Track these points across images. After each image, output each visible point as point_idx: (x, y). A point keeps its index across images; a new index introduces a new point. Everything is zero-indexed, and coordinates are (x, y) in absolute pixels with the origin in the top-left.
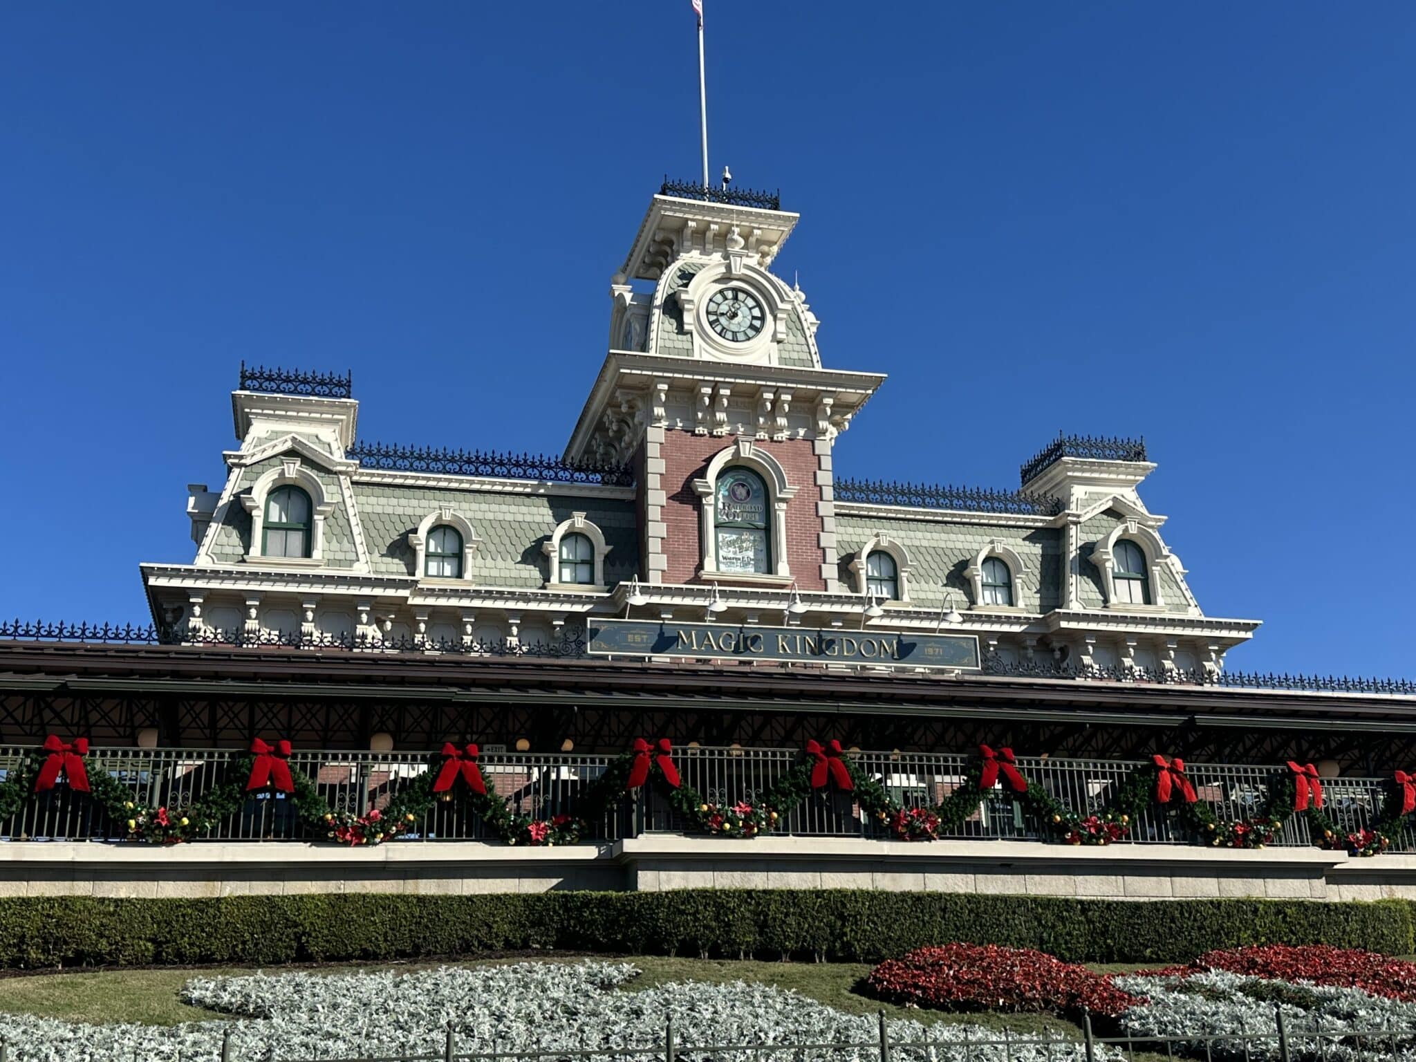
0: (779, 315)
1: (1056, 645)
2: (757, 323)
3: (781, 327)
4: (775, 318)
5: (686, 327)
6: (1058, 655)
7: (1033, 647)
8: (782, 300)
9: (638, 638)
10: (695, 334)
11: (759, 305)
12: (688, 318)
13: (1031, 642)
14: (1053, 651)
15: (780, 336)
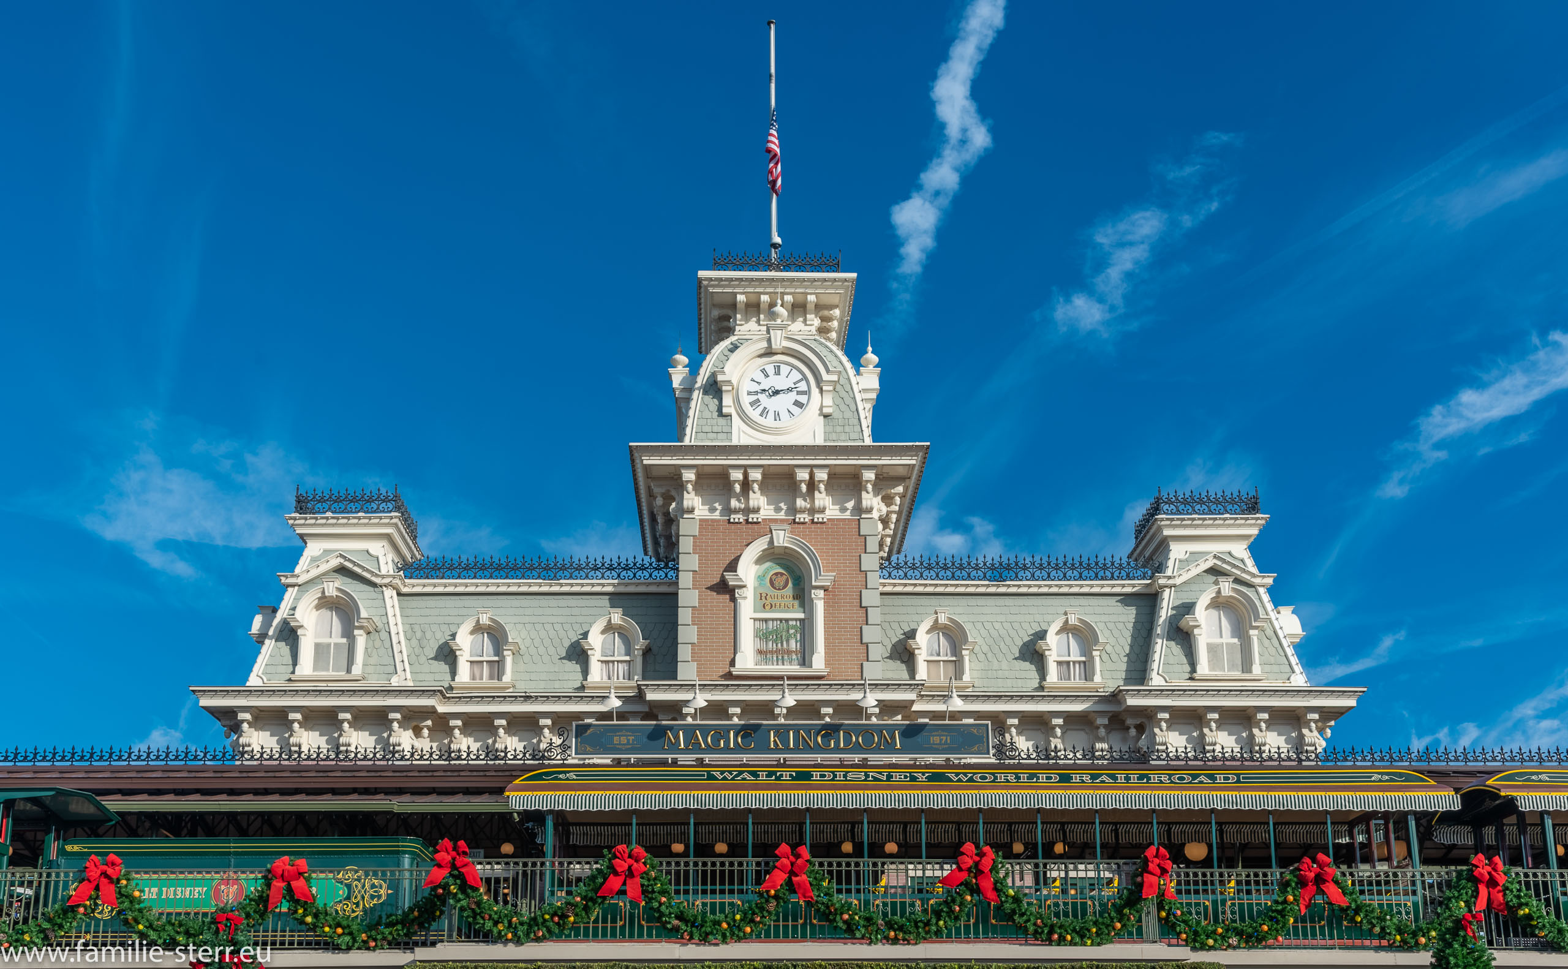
0: (824, 388)
1: (1130, 721)
2: (803, 399)
3: (828, 400)
4: (821, 391)
5: (725, 410)
6: (1133, 732)
7: (1105, 726)
8: (828, 371)
9: (624, 740)
10: (735, 417)
11: (805, 378)
12: (727, 400)
13: (1102, 721)
14: (1128, 728)
15: (826, 411)
